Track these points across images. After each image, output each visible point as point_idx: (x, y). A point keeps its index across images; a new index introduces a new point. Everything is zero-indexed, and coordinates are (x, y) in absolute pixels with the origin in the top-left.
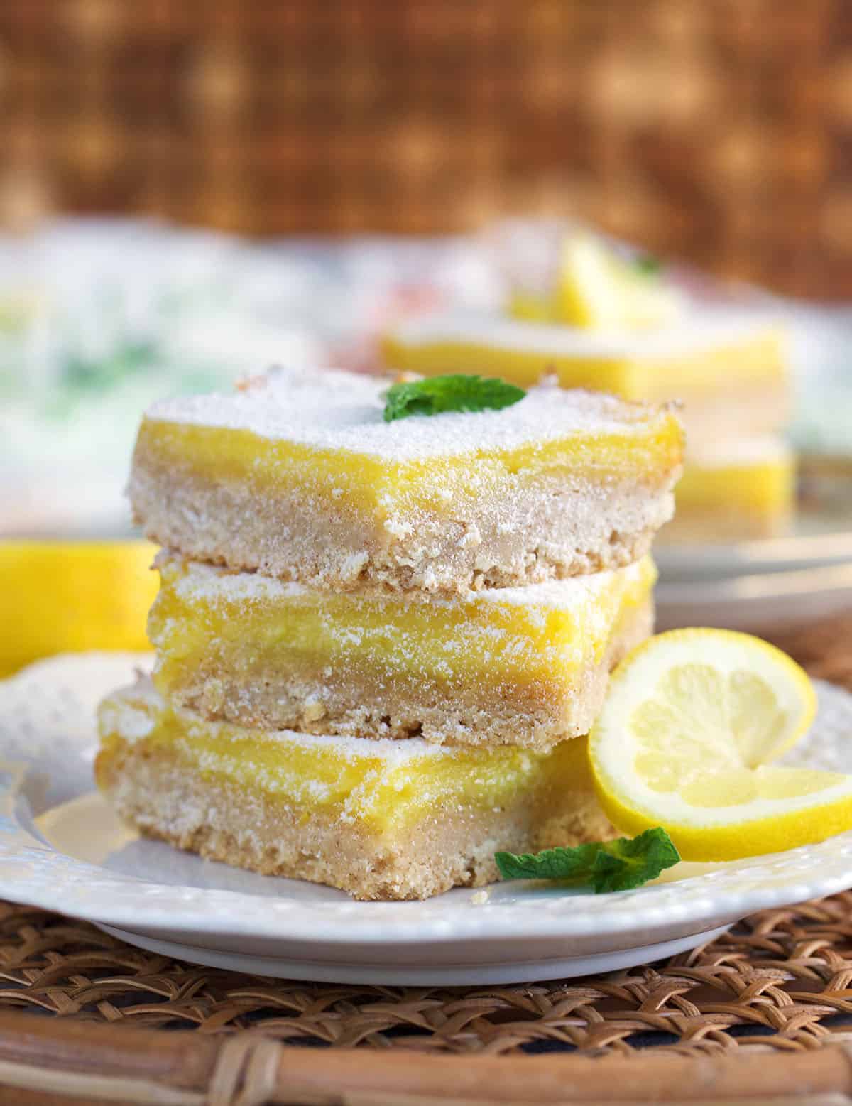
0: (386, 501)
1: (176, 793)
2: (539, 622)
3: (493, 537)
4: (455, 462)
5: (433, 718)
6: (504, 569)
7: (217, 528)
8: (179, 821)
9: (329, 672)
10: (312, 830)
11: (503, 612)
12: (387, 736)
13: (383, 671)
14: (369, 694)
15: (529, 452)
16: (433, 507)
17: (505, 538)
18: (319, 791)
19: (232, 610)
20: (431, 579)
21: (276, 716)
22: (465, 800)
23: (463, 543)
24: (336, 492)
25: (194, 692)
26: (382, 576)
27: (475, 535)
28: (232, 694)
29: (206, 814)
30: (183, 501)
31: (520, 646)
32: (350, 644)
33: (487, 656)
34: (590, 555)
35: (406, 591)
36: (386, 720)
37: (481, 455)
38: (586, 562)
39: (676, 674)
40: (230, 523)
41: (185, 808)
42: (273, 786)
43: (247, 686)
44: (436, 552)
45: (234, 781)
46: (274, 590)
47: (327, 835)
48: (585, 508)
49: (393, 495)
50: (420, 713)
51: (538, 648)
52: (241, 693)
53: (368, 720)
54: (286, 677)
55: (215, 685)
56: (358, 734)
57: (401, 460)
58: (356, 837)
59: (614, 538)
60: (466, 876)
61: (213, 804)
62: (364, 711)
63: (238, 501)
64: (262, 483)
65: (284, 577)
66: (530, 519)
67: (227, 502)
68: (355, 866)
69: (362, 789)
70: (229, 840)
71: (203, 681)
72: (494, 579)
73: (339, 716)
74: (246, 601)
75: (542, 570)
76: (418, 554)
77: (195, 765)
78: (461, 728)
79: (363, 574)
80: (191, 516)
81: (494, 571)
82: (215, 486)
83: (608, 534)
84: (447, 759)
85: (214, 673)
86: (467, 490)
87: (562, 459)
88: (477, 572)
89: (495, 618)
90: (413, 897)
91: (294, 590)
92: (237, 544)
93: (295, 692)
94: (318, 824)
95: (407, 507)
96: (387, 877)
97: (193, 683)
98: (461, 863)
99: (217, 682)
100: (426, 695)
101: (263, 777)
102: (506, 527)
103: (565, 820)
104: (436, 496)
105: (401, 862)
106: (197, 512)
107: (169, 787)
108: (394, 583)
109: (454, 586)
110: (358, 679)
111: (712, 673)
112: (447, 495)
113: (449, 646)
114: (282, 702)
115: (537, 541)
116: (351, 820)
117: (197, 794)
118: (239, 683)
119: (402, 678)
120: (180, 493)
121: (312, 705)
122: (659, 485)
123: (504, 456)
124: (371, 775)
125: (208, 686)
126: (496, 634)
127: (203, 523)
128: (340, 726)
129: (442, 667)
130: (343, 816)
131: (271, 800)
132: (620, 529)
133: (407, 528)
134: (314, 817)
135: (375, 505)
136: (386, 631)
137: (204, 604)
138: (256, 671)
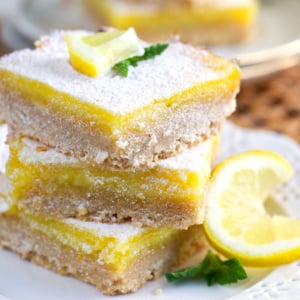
0: (116, 132)
1: (20, 235)
2: (184, 178)
3: (162, 138)
4: (145, 108)
5: (136, 215)
6: (167, 151)
7: (35, 125)
8: (22, 247)
9: (89, 195)
10: (83, 263)
11: (168, 172)
12: (116, 222)
13: (113, 195)
14: (107, 204)
15: (176, 96)
16: (136, 131)
17: (167, 137)
18: (87, 249)
19: (45, 168)
20: (136, 163)
21: (65, 212)
22: (150, 248)
23: (149, 144)
24: (92, 123)
25: (28, 201)
26: (115, 163)
27: (154, 139)
28: (45, 203)
29: (34, 246)
30: (17, 109)
31: (175, 188)
32: (99, 184)
33: (161, 191)
34: (203, 135)
35: (125, 168)
36: (115, 215)
37: (156, 102)
38: (200, 138)
39: (237, 175)
40: (41, 124)
41: (24, 242)
42: (65, 242)
43: (52, 199)
44: (138, 150)
45: (46, 236)
46: (63, 160)
47: (90, 266)
48: (199, 114)
49: (119, 129)
50: (131, 213)
51: (184, 188)
52: (50, 203)
53: (107, 215)
54: (70, 196)
55: (37, 199)
56: (103, 221)
57: (122, 113)
58: (104, 270)
59: (212, 124)
60: (151, 277)
61: (37, 243)
62: (104, 212)
63: (44, 114)
64: (55, 109)
65: (68, 154)
66: (177, 126)
67: (39, 113)
68: (104, 282)
69: (107, 250)
70: (44, 258)
71: (32, 197)
72: (163, 156)
73: (94, 213)
74: (51, 164)
75: (183, 148)
76: (130, 153)
77: (28, 225)
78: (149, 221)
79: (106, 161)
80: (22, 116)
81: (162, 152)
82: (33, 106)
83: (209, 124)
84: (143, 234)
85: (37, 193)
86: (151, 121)
87: (189, 96)
88: (155, 154)
89: (164, 175)
90: (130, 292)
91: (72, 160)
92: (44, 134)
93: (74, 202)
94: (87, 261)
95: (126, 134)
96: (118, 287)
97: (28, 198)
98: (149, 272)
99: (39, 198)
100: (133, 206)
101: (60, 237)
102: (168, 133)
103: (190, 241)
104: (138, 126)
105: (125, 281)
106: (25, 115)
107: (16, 231)
108: (120, 165)
109: (146, 163)
110: (103, 198)
111: (252, 172)
112: (142, 125)
113: (143, 186)
114: (68, 207)
115: (180, 135)
116: (102, 263)
117: (29, 237)
118: (49, 198)
119: (122, 198)
120: (16, 105)
121: (82, 208)
122: (229, 98)
123: (165, 100)
124: (111, 245)
125: (34, 200)
126: (164, 182)
127: (27, 121)
128: (95, 218)
129: (141, 195)
130: (98, 261)
131: (64, 247)
132: (214, 121)
133: (126, 144)
134: (84, 258)
135: (111, 133)
136: (115, 179)
137: (32, 165)
138: (56, 194)
